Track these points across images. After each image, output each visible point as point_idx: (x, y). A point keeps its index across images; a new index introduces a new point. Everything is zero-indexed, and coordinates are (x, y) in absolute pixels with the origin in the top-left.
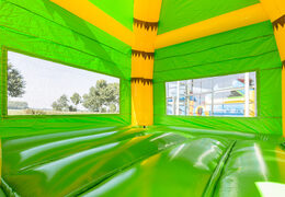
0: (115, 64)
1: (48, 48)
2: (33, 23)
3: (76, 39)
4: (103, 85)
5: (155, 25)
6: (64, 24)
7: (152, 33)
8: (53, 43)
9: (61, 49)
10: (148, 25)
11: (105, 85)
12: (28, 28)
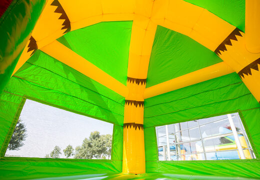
0: (110, 111)
1: (58, 97)
2: (53, 79)
3: (82, 91)
4: (96, 136)
5: (144, 81)
6: (75, 80)
7: (141, 86)
8: (63, 93)
9: (68, 98)
10: (138, 81)
11: (98, 136)
12: (47, 83)
